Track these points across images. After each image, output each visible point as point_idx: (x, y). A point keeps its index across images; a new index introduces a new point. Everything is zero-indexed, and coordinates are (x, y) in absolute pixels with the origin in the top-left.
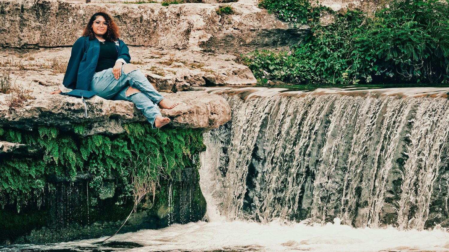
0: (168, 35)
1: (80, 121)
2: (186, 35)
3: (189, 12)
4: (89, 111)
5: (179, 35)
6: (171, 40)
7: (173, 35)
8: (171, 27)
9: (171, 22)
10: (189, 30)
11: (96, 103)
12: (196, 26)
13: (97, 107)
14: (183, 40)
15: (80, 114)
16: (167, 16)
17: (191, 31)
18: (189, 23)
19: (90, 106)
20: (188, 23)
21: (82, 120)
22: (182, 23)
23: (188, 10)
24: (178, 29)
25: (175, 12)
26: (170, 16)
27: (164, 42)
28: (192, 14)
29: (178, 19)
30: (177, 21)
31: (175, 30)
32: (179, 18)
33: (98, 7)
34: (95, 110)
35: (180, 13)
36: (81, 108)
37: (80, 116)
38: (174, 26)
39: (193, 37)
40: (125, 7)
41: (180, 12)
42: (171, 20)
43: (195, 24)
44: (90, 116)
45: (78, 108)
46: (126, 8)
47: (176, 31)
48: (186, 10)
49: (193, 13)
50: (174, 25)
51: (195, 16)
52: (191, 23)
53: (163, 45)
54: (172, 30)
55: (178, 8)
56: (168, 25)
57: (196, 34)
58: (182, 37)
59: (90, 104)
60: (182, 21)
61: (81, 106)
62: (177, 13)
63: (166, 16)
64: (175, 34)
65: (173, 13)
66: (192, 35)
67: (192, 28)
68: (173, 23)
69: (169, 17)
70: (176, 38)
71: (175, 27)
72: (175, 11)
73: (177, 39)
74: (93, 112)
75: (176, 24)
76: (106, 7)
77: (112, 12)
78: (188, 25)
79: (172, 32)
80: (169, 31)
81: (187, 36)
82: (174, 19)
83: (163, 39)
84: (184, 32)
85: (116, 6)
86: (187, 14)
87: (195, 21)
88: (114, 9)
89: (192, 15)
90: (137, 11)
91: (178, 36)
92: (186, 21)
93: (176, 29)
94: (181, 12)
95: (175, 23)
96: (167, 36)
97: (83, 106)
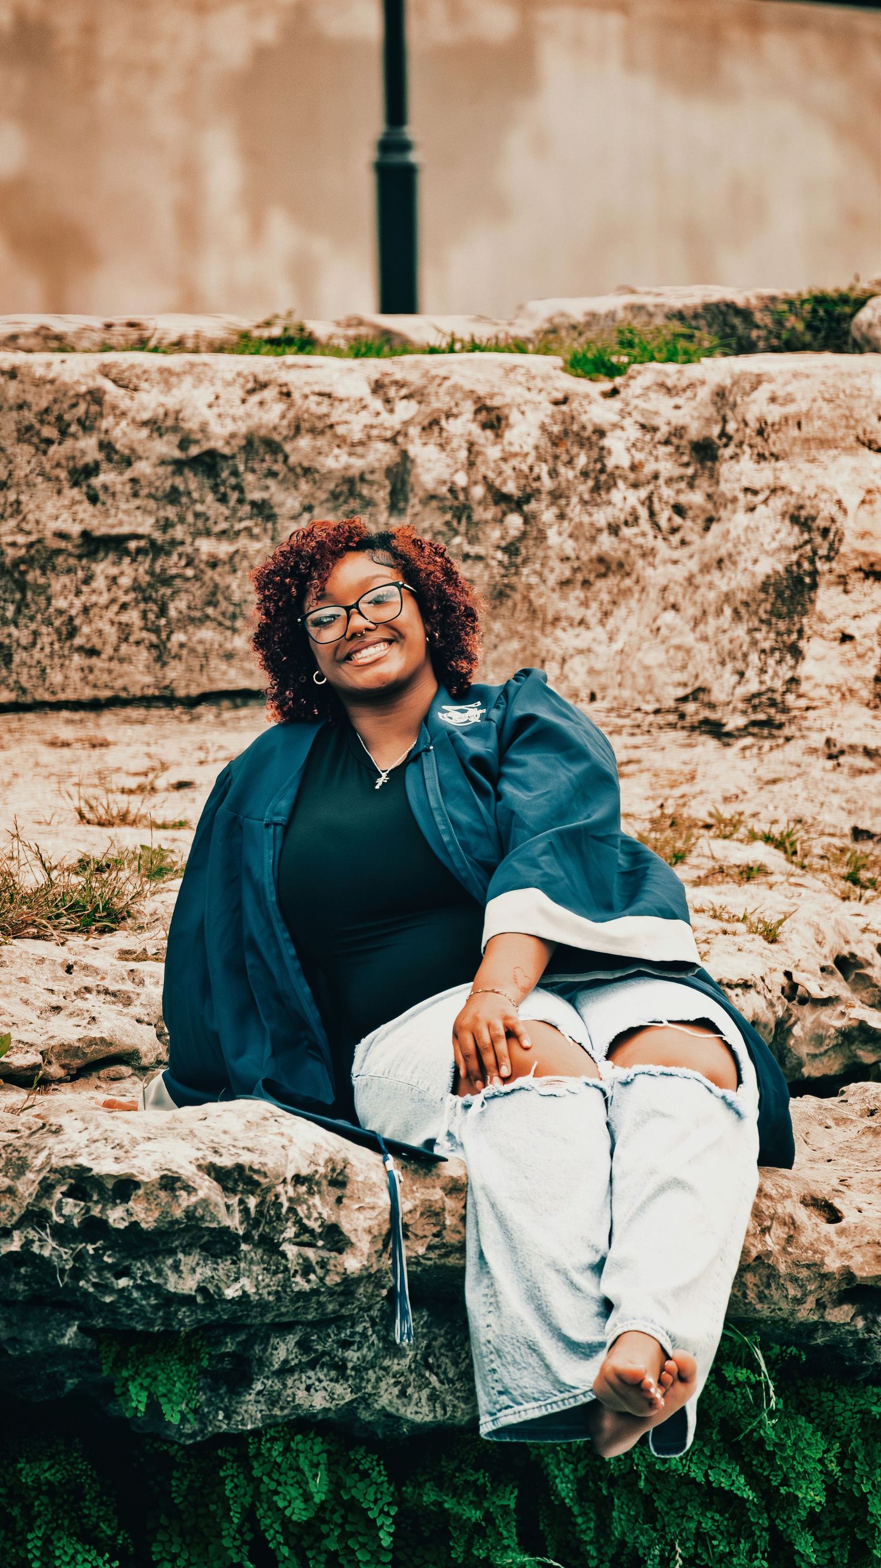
0: (620, 612)
2: (774, 613)
3: (795, 432)
5: (719, 612)
6: (654, 656)
7: (669, 616)
8: (648, 554)
9: (644, 513)
10: (799, 580)
12: (863, 546)
14: (754, 658)
16: (610, 463)
17: (822, 581)
18: (800, 519)
20: (795, 520)
22: (737, 521)
23: (791, 409)
24: (705, 569)
25: (679, 431)
26: (639, 456)
27: (591, 671)
28: (824, 443)
29: (703, 483)
30: (695, 498)
31: (679, 573)
32: (714, 478)
33: (40, 383)
35: (723, 434)
38: (675, 539)
39: (831, 629)
40: (264, 386)
41: (716, 430)
42: (643, 493)
43: (849, 525)
46: (270, 394)
47: (690, 579)
48: (774, 413)
49: (830, 434)
50: (674, 530)
51: (847, 461)
52: (821, 523)
53: (584, 694)
54: (655, 575)
55: (704, 393)
56: (626, 532)
57: (861, 608)
58: (740, 631)
60: (743, 500)
62: (695, 431)
63: (600, 459)
64: (684, 604)
65: (659, 436)
66: (829, 614)
67: (828, 559)
68: (664, 516)
69: (634, 468)
70: (689, 639)
71: (680, 554)
72: (679, 418)
73: (703, 647)
75: (690, 528)
76: (108, 385)
77: (154, 426)
78: (791, 535)
79: (653, 593)
80: (628, 582)
81: (782, 625)
82: (669, 481)
83: (580, 644)
84: (764, 587)
85: (188, 381)
86: (777, 443)
87: (852, 501)
88: (171, 401)
89: (824, 455)
90: (365, 418)
91: (711, 625)
92: (778, 503)
93: (693, 565)
94: (731, 427)
95: (677, 520)
96: (611, 623)
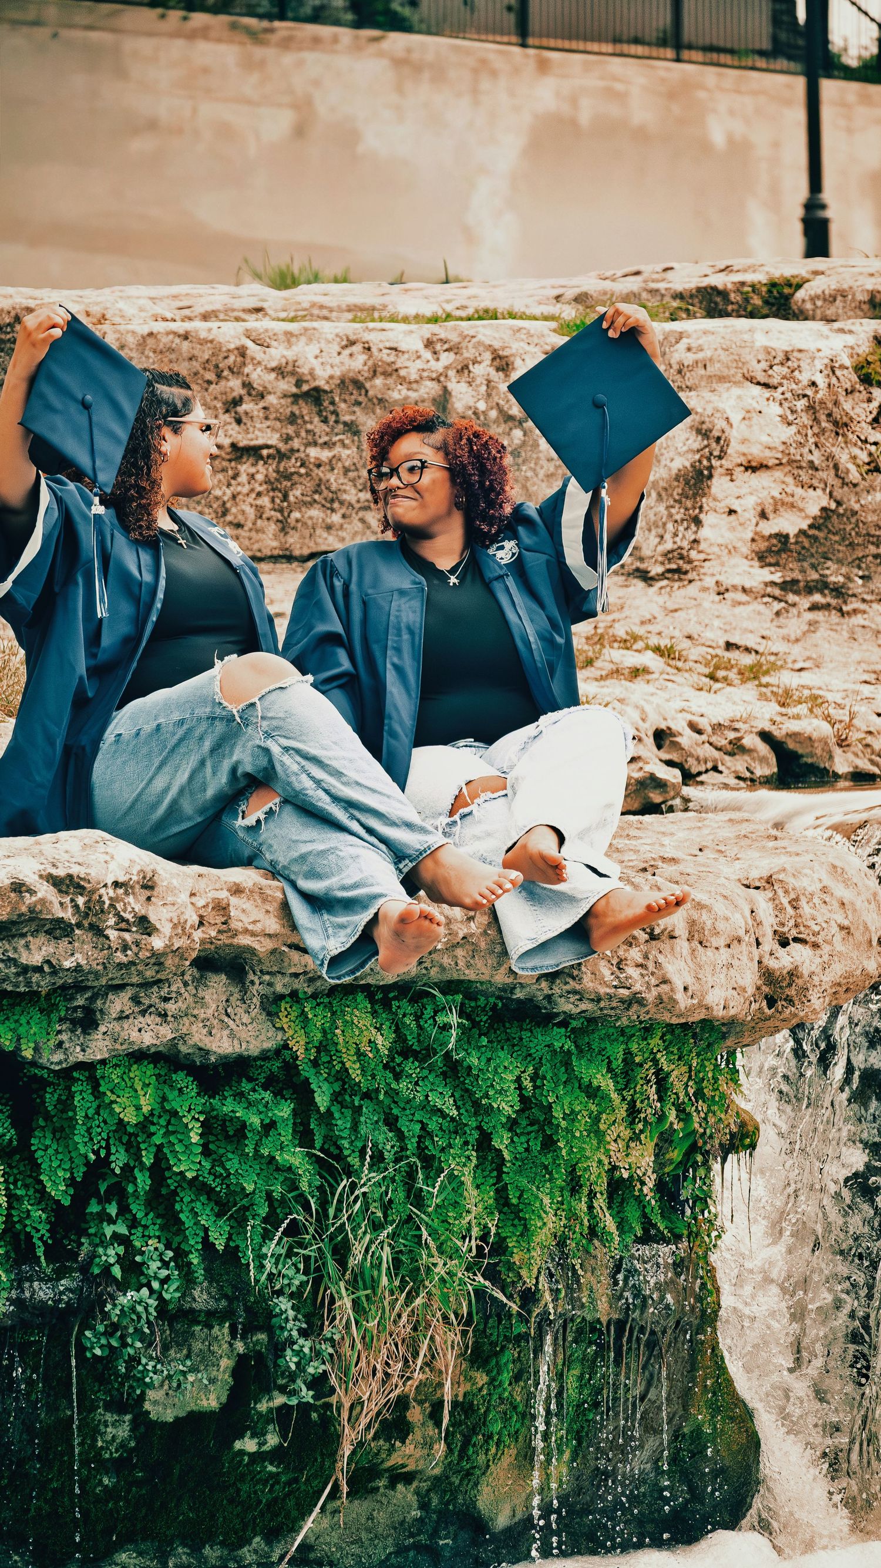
1: (28, 984)
2: (684, 495)
3: (702, 372)
4: (79, 925)
10: (700, 473)
11: (116, 884)
12: (743, 449)
13: (119, 906)
14: (670, 526)
15: (27, 946)
17: (716, 473)
18: (703, 432)
19: (81, 901)
20: (699, 431)
21: (36, 977)
23: (700, 356)
28: (722, 379)
33: (203, 342)
34: (112, 921)
36: (31, 910)
37: (25, 958)
39: (722, 506)
40: (352, 343)
43: (734, 435)
44: (80, 958)
45: (14, 909)
46: (357, 348)
48: (689, 358)
49: (726, 372)
51: (736, 391)
52: (715, 433)
57: (742, 492)
58: (661, 508)
59: (80, 889)
61: (28, 899)
66: (720, 496)
67: (720, 458)
74: (98, 931)
76: (249, 344)
77: (280, 371)
78: (697, 442)
81: (689, 504)
84: (677, 479)
85: (303, 339)
87: (736, 418)
88: (290, 354)
89: (721, 387)
90: (419, 364)
97: (43, 901)
